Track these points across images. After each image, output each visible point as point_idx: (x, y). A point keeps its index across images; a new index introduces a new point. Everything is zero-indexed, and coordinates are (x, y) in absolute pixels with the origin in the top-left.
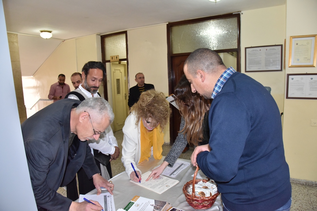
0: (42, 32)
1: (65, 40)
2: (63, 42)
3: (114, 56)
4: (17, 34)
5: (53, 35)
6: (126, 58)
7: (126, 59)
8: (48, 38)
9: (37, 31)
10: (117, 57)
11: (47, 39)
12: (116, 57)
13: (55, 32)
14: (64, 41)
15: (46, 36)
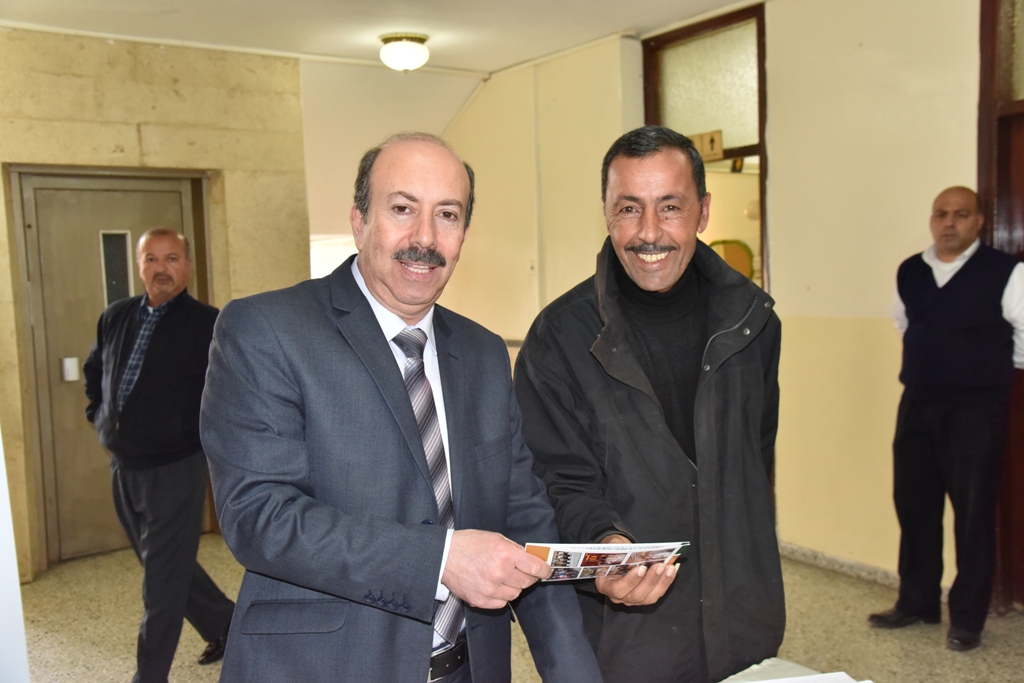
0: (387, 40)
1: (491, 74)
2: (485, 80)
3: (701, 136)
4: (296, 61)
5: (434, 55)
6: (755, 140)
7: (759, 149)
8: (411, 68)
9: (368, 37)
10: (712, 141)
11: (406, 71)
12: (707, 141)
13: (442, 38)
14: (486, 76)
15: (404, 58)
